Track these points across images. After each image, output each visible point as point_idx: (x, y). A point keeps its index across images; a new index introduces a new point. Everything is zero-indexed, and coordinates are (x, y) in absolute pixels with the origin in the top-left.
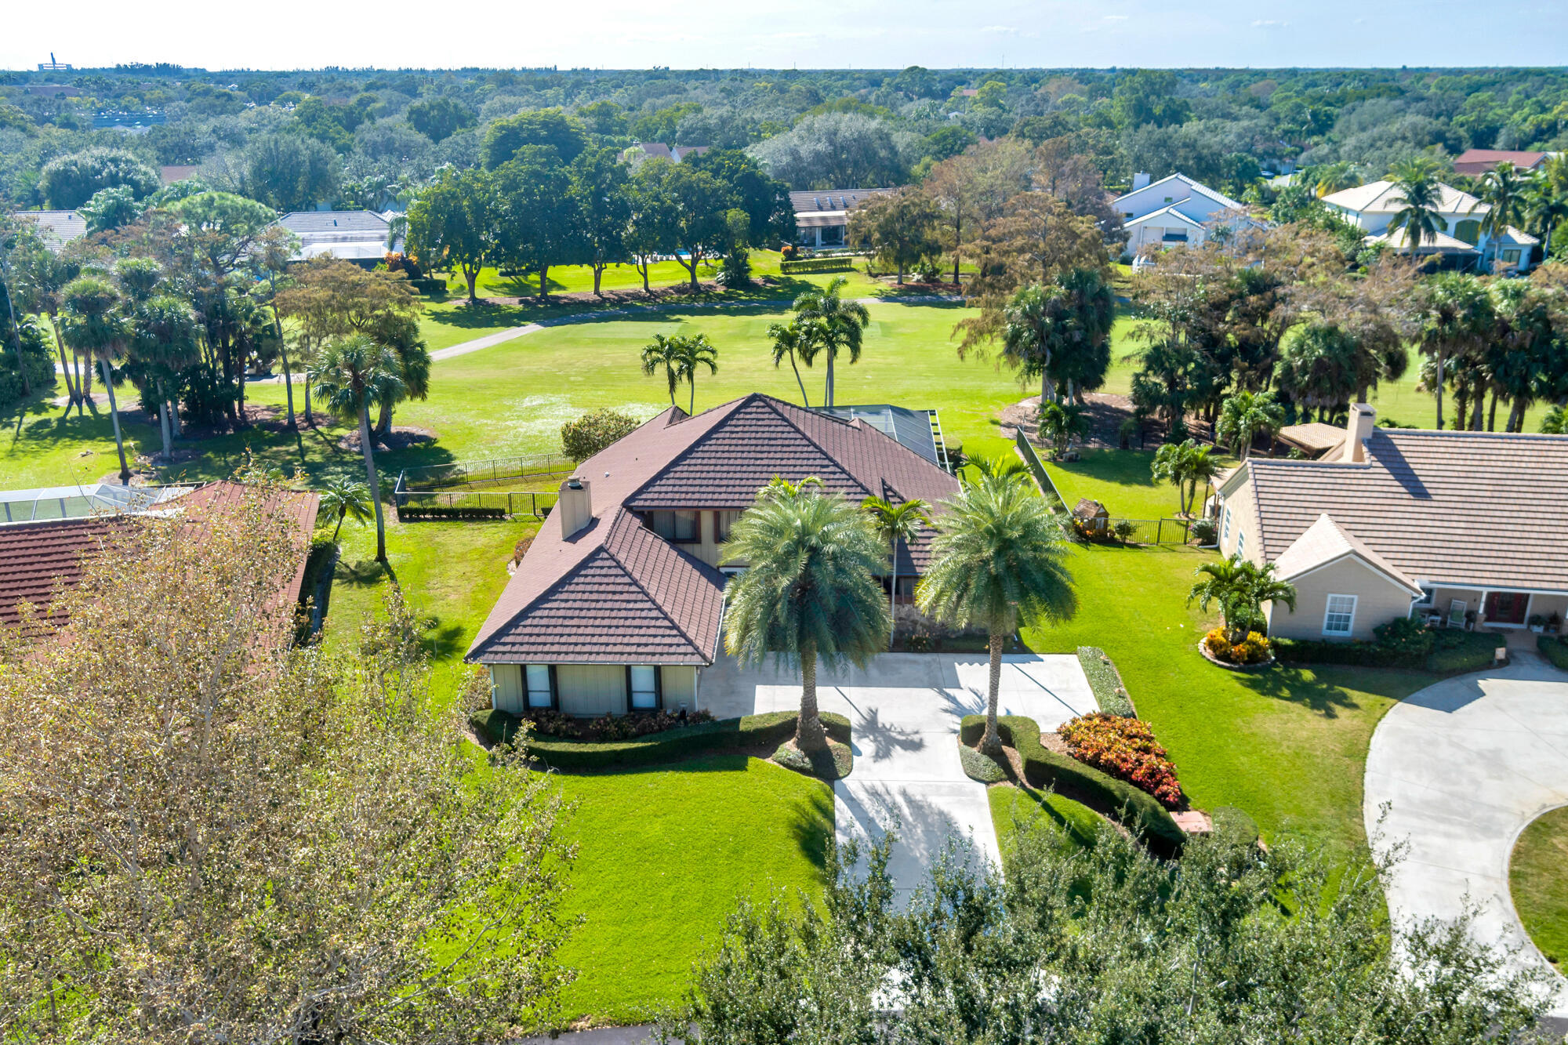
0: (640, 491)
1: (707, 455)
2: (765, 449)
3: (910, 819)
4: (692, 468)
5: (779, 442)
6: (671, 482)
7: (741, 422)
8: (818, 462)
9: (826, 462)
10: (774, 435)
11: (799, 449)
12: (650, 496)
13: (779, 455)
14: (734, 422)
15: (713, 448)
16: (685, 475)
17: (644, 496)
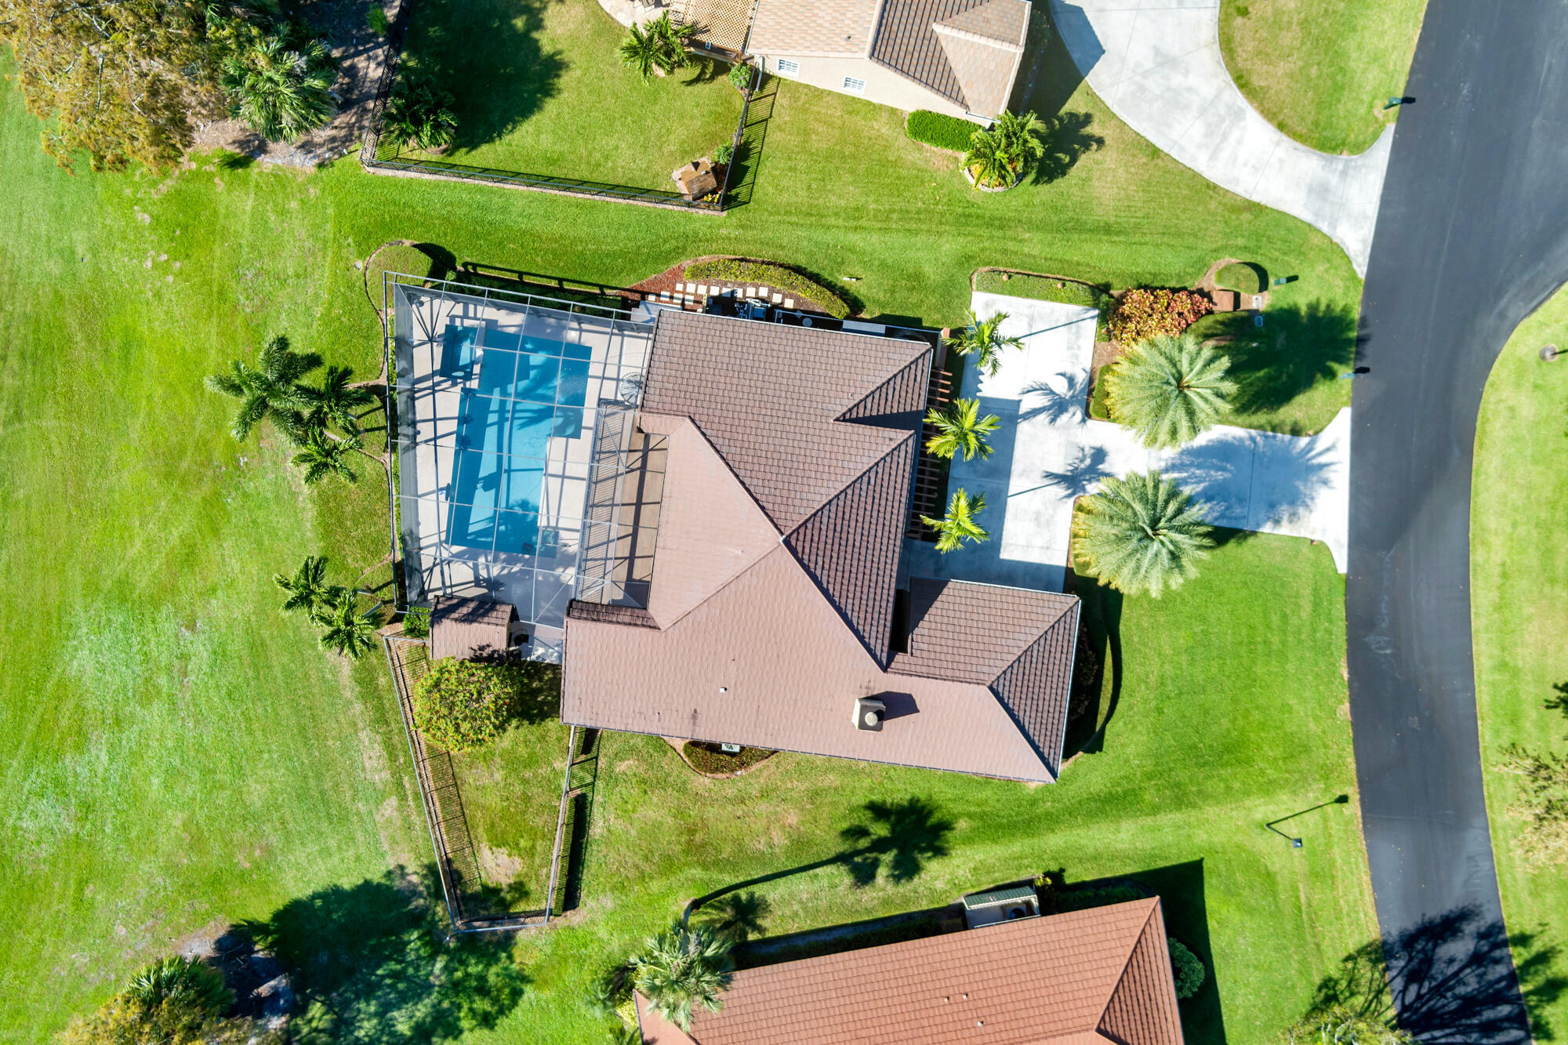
0: (874, 656)
1: (844, 593)
2: (844, 536)
3: (1185, 475)
4: (856, 608)
5: (839, 521)
6: (867, 628)
7: (813, 558)
8: (864, 487)
9: (865, 479)
10: (831, 527)
11: (848, 503)
12: (879, 647)
13: (853, 524)
14: (812, 565)
15: (838, 587)
16: (862, 615)
17: (878, 653)
